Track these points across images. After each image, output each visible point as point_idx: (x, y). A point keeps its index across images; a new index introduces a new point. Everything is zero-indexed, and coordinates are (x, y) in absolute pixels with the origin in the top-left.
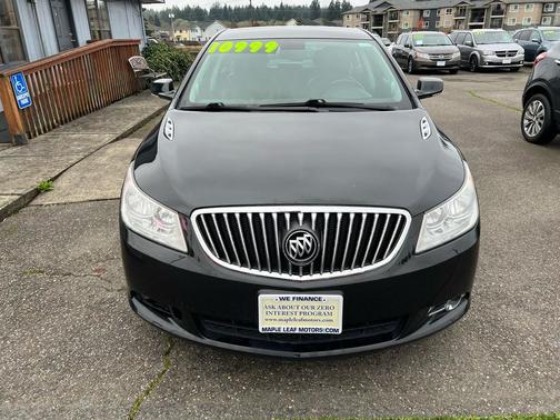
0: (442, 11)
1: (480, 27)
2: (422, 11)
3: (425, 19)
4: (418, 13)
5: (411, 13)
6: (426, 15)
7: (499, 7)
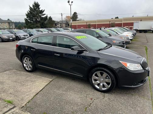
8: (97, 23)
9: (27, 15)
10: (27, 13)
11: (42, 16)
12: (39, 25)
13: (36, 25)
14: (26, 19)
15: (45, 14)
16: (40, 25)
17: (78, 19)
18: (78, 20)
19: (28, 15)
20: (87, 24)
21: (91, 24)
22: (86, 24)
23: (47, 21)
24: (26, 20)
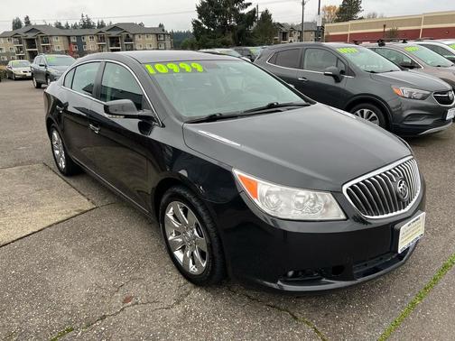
0: (86, 37)
1: (119, 50)
2: (69, 37)
3: (74, 44)
4: (66, 39)
5: (60, 39)
6: (73, 40)
7: (128, 36)
8: (423, 27)
9: (199, 10)
10: (199, 4)
11: (241, 12)
12: (229, 38)
13: (220, 40)
14: (196, 21)
15: (250, 4)
16: (234, 38)
17: (359, 15)
18: (361, 18)
19: (201, 11)
20: (386, 30)
21: (400, 29)
22: (382, 30)
23: (255, 24)
24: (196, 24)
